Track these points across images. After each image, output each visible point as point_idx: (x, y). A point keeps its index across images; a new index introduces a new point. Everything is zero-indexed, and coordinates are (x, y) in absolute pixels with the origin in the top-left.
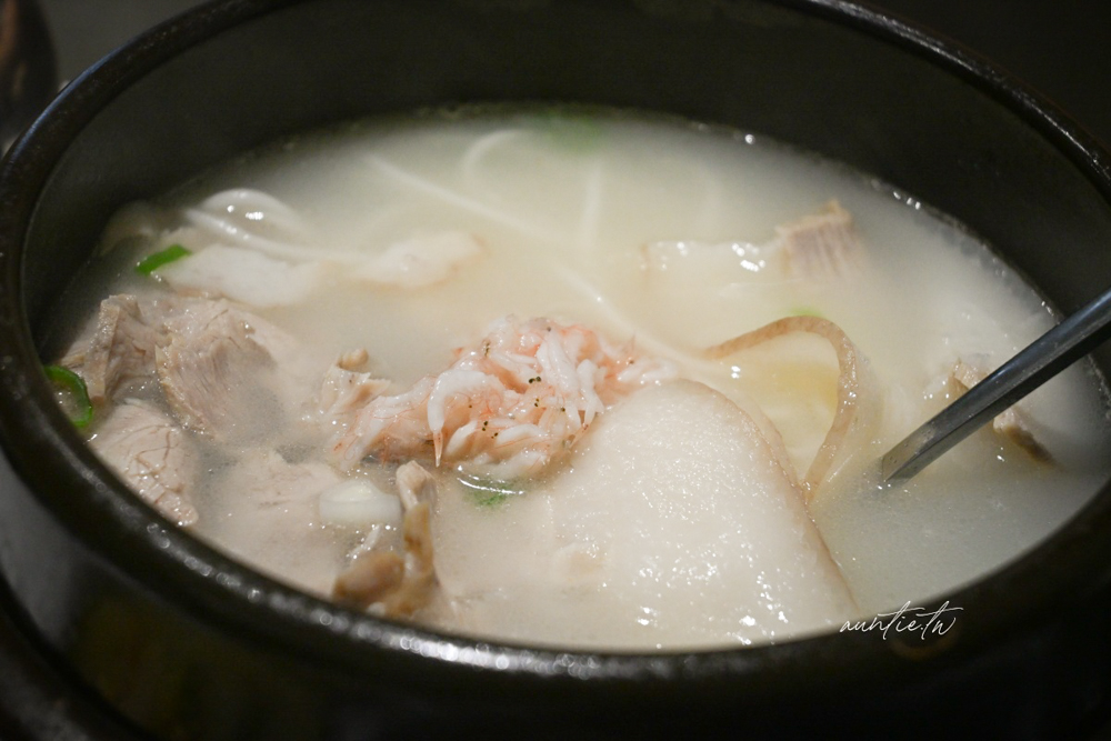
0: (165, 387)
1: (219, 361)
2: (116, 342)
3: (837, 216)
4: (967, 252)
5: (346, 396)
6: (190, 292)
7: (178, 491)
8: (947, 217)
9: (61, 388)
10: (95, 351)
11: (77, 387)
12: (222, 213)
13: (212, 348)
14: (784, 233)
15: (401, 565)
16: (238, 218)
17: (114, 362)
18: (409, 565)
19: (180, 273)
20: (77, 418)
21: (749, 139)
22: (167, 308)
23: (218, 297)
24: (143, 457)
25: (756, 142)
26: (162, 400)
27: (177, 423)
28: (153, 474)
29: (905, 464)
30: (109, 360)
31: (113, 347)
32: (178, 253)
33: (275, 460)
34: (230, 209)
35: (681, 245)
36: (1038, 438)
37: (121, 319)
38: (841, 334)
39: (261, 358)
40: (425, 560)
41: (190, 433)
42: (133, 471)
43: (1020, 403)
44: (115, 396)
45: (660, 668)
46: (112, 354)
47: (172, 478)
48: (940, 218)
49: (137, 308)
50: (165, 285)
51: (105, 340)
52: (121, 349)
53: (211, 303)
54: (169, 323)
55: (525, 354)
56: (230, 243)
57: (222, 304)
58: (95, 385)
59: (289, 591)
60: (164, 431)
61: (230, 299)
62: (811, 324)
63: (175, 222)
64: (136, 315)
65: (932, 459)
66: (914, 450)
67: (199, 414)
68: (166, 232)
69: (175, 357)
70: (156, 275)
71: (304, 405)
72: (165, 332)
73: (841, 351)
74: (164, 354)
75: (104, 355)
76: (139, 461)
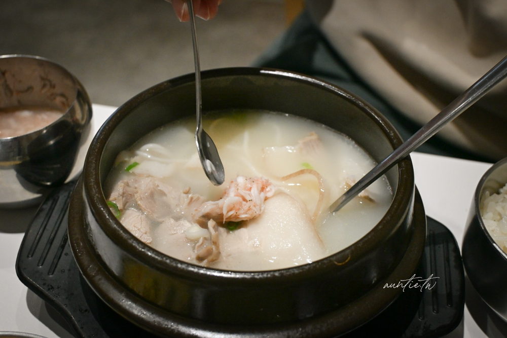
0: (138, 204)
1: (152, 195)
2: (123, 193)
3: (314, 137)
4: (349, 144)
5: (187, 201)
6: (140, 175)
7: (146, 233)
8: (342, 134)
9: (111, 207)
10: (119, 197)
11: (115, 206)
12: (145, 151)
13: (149, 192)
14: (301, 142)
15: (212, 249)
16: (151, 152)
17: (124, 199)
18: (214, 249)
19: (137, 170)
20: (116, 215)
21: (287, 115)
22: (136, 181)
23: (149, 176)
24: (136, 225)
25: (289, 116)
26: (138, 207)
27: (143, 213)
28: (139, 230)
29: (337, 207)
30: (123, 198)
31: (123, 195)
32: (136, 164)
33: (172, 221)
34: (148, 150)
35: (273, 148)
36: (371, 197)
37: (124, 187)
38: (318, 174)
39: (163, 194)
40: (218, 247)
41: (147, 216)
42: (134, 229)
43: (367, 188)
44: (126, 208)
45: (277, 274)
46: (123, 197)
47: (143, 230)
48: (340, 134)
49: (128, 183)
50: (133, 174)
51: (121, 193)
52: (125, 195)
53: (147, 178)
54: (136, 186)
55: (247, 190)
56: (149, 160)
57: (150, 179)
58: (120, 206)
59: (182, 262)
60: (140, 217)
61: (152, 176)
62: (310, 171)
63: (133, 155)
64: (127, 185)
65: (344, 205)
66: (339, 204)
67: (149, 210)
68: (132, 158)
69: (140, 196)
70: (131, 171)
71: (177, 205)
72: (136, 188)
73: (319, 179)
74: (137, 196)
75: (121, 197)
76: (135, 226)
